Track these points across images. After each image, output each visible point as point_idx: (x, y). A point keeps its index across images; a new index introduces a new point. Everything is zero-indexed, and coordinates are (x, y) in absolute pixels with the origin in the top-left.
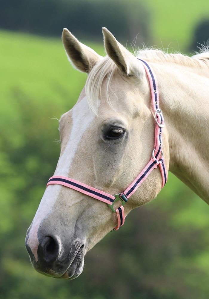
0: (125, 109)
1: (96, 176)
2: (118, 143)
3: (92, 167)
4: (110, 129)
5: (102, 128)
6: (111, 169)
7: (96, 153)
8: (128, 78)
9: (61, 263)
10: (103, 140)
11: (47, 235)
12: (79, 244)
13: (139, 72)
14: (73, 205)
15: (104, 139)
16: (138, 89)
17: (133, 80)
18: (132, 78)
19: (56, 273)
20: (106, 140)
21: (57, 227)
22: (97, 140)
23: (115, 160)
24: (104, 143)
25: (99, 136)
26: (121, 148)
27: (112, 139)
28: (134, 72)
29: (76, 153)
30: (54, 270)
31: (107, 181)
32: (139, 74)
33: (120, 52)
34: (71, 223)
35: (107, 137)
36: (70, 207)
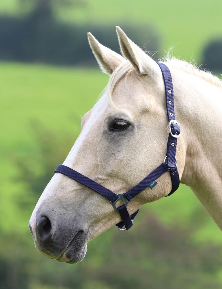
0: (133, 104)
1: (100, 166)
2: (122, 135)
3: (96, 156)
4: (114, 121)
5: (107, 120)
6: (114, 159)
7: (101, 144)
8: (142, 78)
9: (56, 244)
10: (107, 131)
11: (43, 215)
12: (76, 229)
13: (153, 72)
14: (74, 191)
15: (109, 131)
16: (151, 88)
17: (147, 79)
18: (146, 77)
19: (51, 253)
20: (110, 131)
21: (54, 209)
22: (102, 131)
23: (118, 152)
24: (109, 134)
25: (104, 127)
26: (126, 141)
27: (116, 131)
28: (148, 71)
29: (83, 143)
30: (49, 251)
31: (109, 171)
32: (153, 74)
33: (131, 50)
34: (71, 208)
35: (112, 129)
36: (70, 191)
